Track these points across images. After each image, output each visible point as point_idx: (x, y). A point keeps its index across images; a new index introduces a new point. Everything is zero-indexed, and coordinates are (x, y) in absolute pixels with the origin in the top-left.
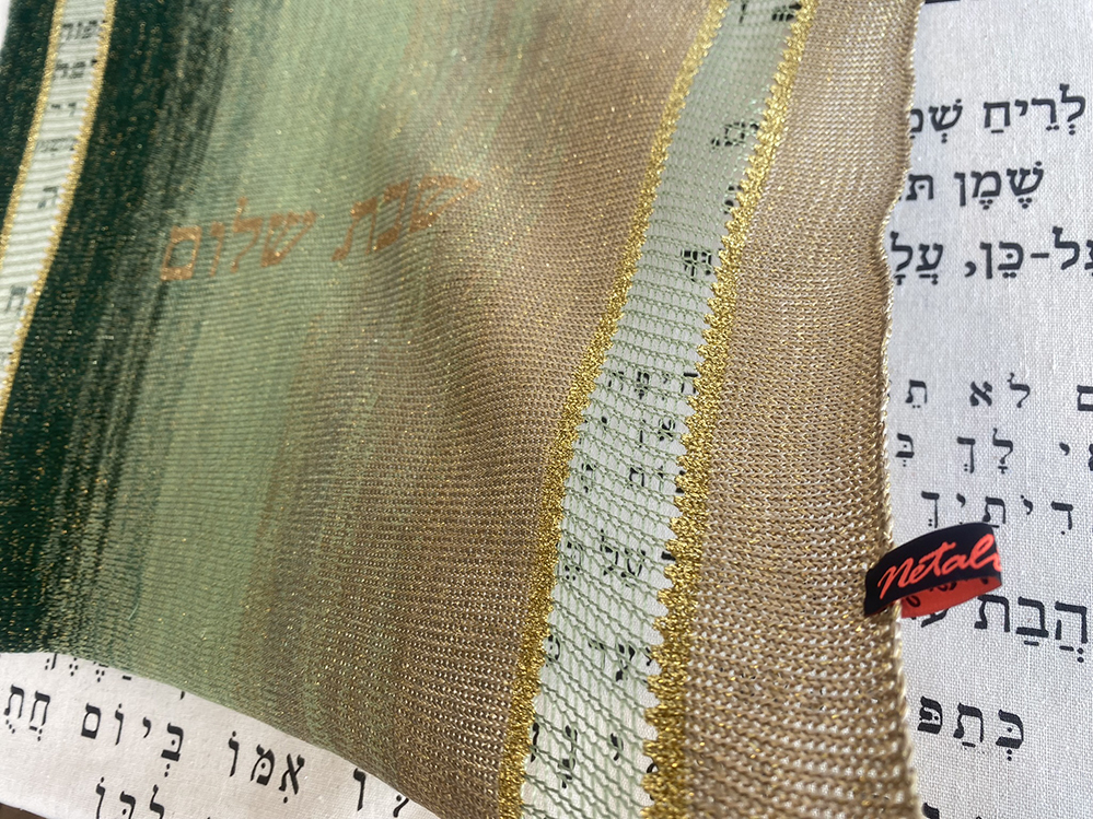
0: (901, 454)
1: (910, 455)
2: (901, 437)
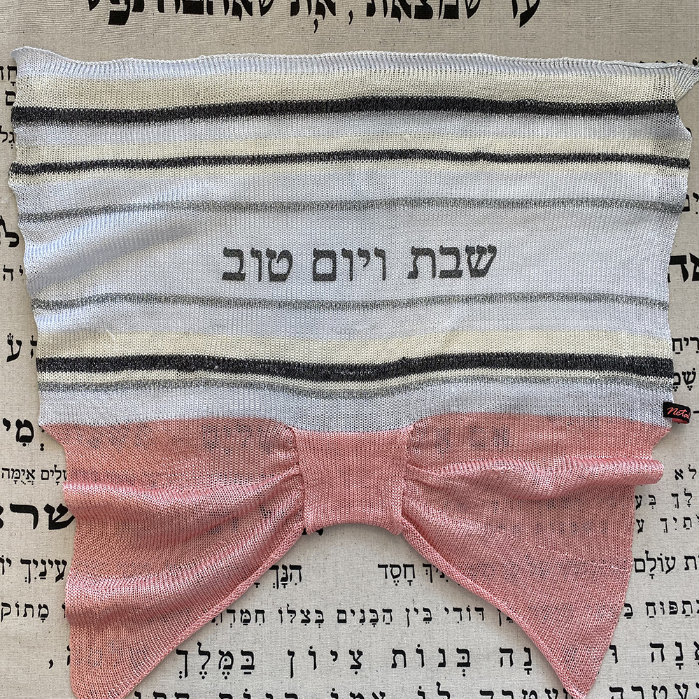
0: (651, 504)
1: (655, 503)
2: (650, 496)
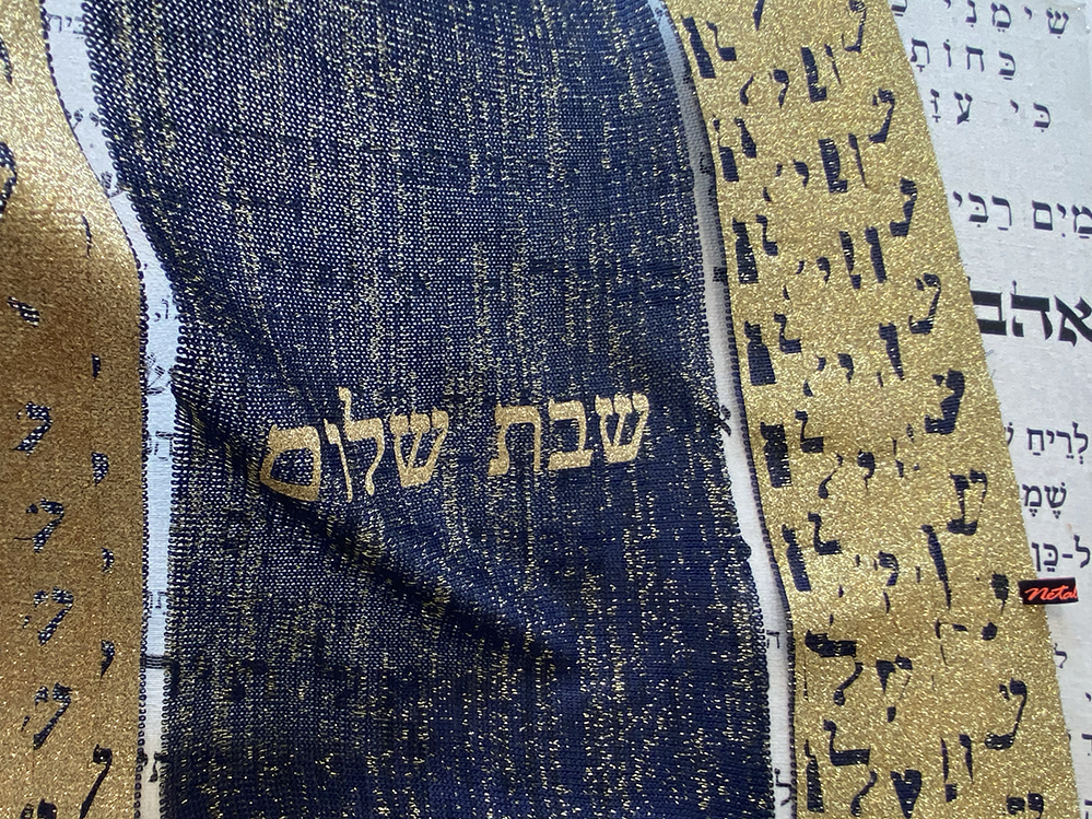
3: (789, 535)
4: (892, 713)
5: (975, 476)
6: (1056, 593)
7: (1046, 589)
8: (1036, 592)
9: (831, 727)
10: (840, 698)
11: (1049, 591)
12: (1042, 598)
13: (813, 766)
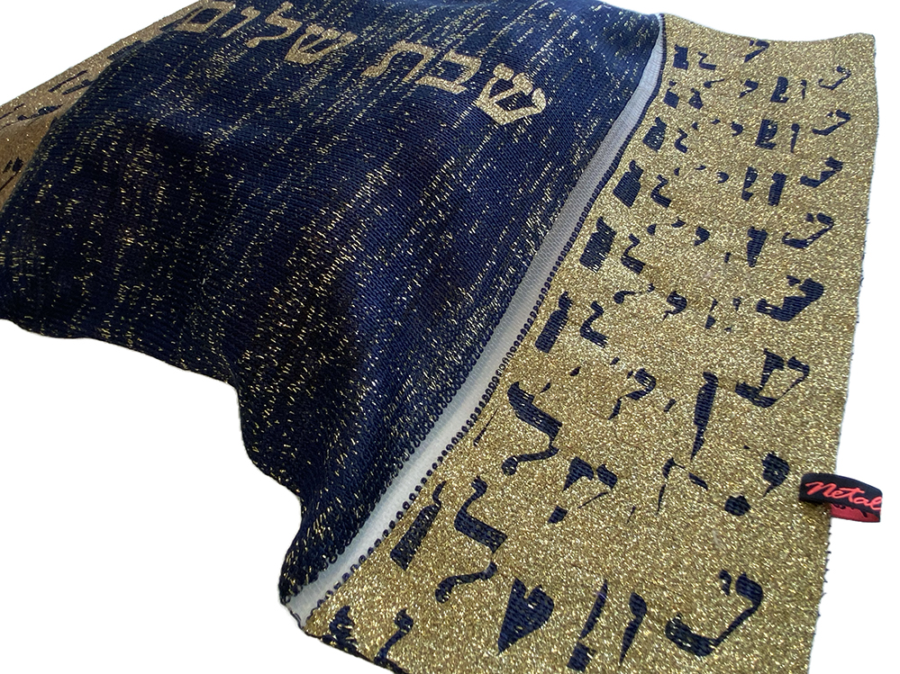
3: (565, 302)
4: (559, 515)
5: (794, 364)
6: (845, 492)
7: (834, 486)
8: (820, 486)
9: (481, 486)
10: (509, 467)
11: (837, 489)
12: (826, 494)
13: (432, 512)
